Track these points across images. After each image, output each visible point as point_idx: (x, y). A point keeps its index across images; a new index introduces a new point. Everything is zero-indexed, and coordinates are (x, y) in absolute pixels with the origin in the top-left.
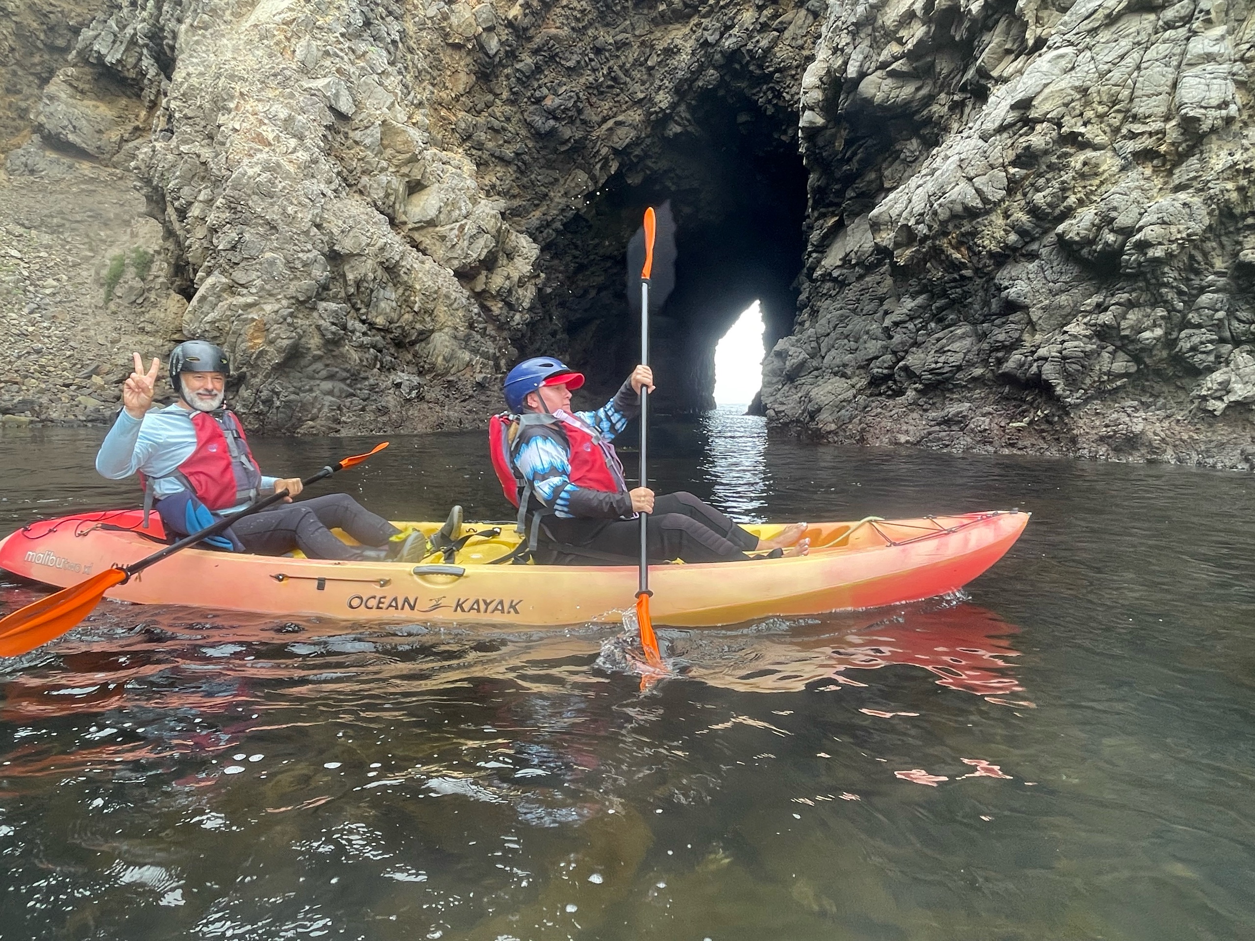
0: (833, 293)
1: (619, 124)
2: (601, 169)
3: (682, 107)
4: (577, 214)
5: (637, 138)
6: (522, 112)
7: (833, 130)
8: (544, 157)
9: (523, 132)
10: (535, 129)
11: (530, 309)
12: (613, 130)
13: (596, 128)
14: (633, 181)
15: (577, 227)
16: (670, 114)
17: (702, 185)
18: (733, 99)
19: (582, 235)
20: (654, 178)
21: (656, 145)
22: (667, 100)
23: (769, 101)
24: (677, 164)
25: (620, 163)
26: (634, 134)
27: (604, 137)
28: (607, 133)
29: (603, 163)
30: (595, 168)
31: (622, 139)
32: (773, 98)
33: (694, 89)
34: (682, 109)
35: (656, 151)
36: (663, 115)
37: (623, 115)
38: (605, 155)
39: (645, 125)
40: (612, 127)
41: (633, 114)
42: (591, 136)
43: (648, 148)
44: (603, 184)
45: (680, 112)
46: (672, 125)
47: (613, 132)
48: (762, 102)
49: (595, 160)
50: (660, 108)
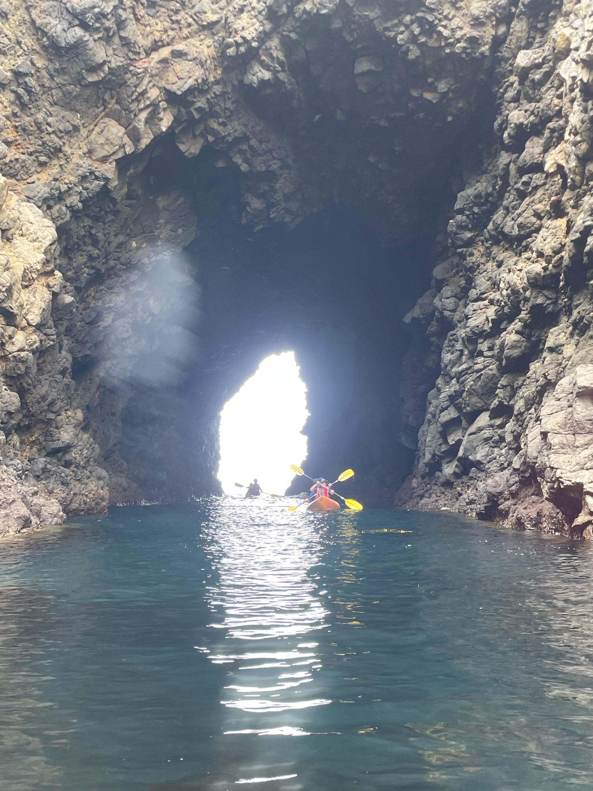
1: (179, 55)
2: (147, 122)
3: (274, 43)
4: (105, 186)
5: (205, 81)
6: (27, 8)
8: (60, 87)
9: (28, 41)
10: (51, 39)
11: (39, 327)
12: (168, 63)
13: (142, 57)
14: (188, 150)
15: (101, 210)
16: (257, 49)
17: (281, 168)
18: (352, 36)
19: (104, 224)
20: (218, 148)
21: (229, 96)
22: (254, 27)
23: (414, 39)
24: (253, 131)
25: (174, 117)
26: (199, 74)
27: (154, 72)
28: (158, 66)
29: (150, 112)
30: (137, 118)
31: (181, 79)
32: (420, 34)
33: (297, 15)
34: (274, 44)
35: (227, 106)
36: (246, 50)
37: (184, 43)
38: (154, 100)
39: (216, 64)
40: (168, 59)
41: (199, 43)
42: (135, 66)
43: (216, 100)
44: (147, 146)
45: (271, 48)
46: (257, 68)
47: (168, 67)
48: (402, 40)
49: (138, 106)
50: (243, 38)
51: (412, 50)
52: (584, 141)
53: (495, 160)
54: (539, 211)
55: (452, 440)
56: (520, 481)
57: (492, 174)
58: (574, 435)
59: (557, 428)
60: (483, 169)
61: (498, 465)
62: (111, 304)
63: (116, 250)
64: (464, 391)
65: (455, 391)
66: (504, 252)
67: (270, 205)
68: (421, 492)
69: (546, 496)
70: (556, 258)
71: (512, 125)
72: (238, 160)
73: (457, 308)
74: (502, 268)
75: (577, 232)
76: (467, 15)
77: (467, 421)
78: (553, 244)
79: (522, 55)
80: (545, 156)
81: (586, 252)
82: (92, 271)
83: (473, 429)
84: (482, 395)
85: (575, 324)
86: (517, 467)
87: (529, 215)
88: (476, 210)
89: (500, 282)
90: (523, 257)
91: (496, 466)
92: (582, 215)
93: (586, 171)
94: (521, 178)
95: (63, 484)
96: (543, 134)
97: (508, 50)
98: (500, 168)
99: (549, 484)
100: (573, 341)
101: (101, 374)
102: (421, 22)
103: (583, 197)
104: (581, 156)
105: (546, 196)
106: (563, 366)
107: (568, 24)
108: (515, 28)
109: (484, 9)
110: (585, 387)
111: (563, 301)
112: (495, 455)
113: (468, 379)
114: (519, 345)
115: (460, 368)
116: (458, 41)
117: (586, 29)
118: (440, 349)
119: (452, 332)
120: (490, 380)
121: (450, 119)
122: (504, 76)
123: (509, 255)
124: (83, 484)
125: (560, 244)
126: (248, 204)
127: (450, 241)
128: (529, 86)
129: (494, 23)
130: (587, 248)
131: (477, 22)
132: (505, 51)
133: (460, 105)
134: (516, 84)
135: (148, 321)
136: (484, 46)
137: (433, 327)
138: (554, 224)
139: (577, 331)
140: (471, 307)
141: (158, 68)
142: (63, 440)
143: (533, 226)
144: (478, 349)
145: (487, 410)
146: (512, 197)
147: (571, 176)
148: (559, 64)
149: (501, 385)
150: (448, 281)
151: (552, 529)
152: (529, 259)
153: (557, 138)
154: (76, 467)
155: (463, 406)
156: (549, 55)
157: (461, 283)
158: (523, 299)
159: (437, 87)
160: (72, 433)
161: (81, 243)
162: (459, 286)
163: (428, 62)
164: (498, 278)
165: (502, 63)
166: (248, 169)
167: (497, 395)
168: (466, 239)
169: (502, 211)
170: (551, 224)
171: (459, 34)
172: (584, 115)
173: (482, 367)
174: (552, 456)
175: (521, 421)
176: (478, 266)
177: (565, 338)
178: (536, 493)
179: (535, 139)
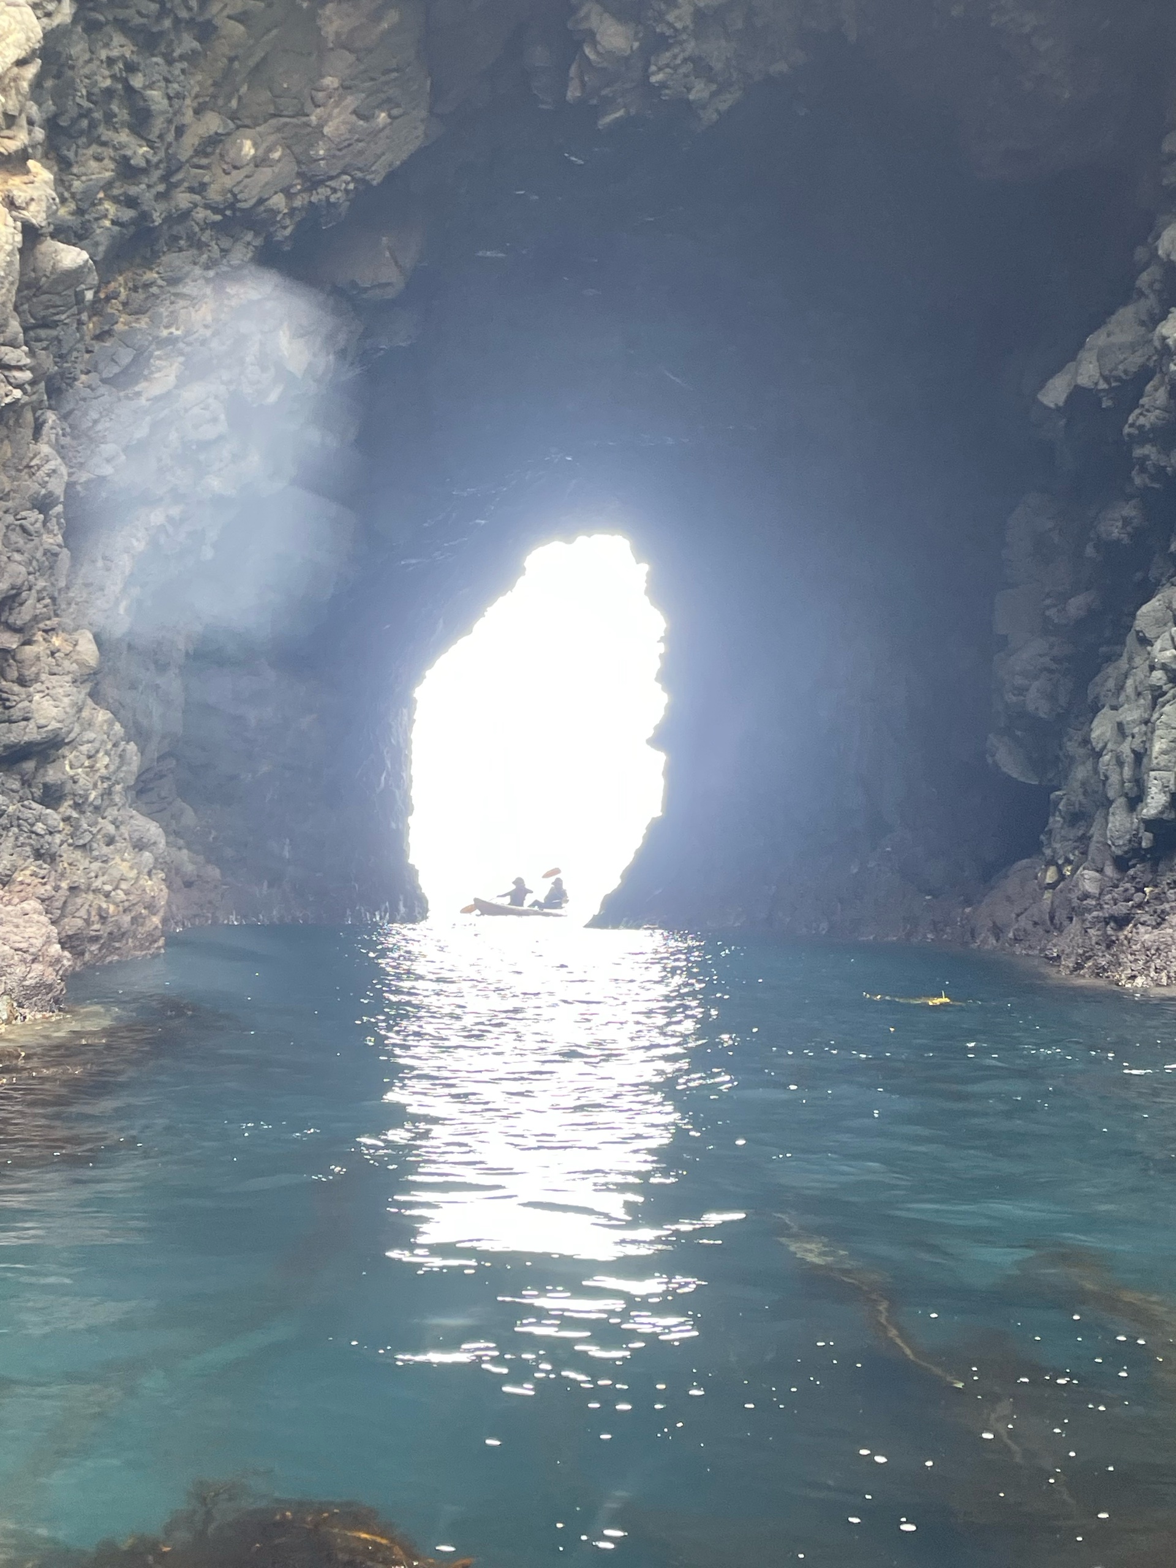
15: (163, 12)
19: (170, 62)
62: (173, 330)
63: (195, 160)
67: (654, 44)
68: (1122, 908)
82: (128, 214)
95: (38, 855)
101: (135, 543)
124: (96, 859)
126: (591, 36)
137: (1150, 412)
142: (42, 722)
154: (76, 806)
160: (66, 700)
161: (98, 115)
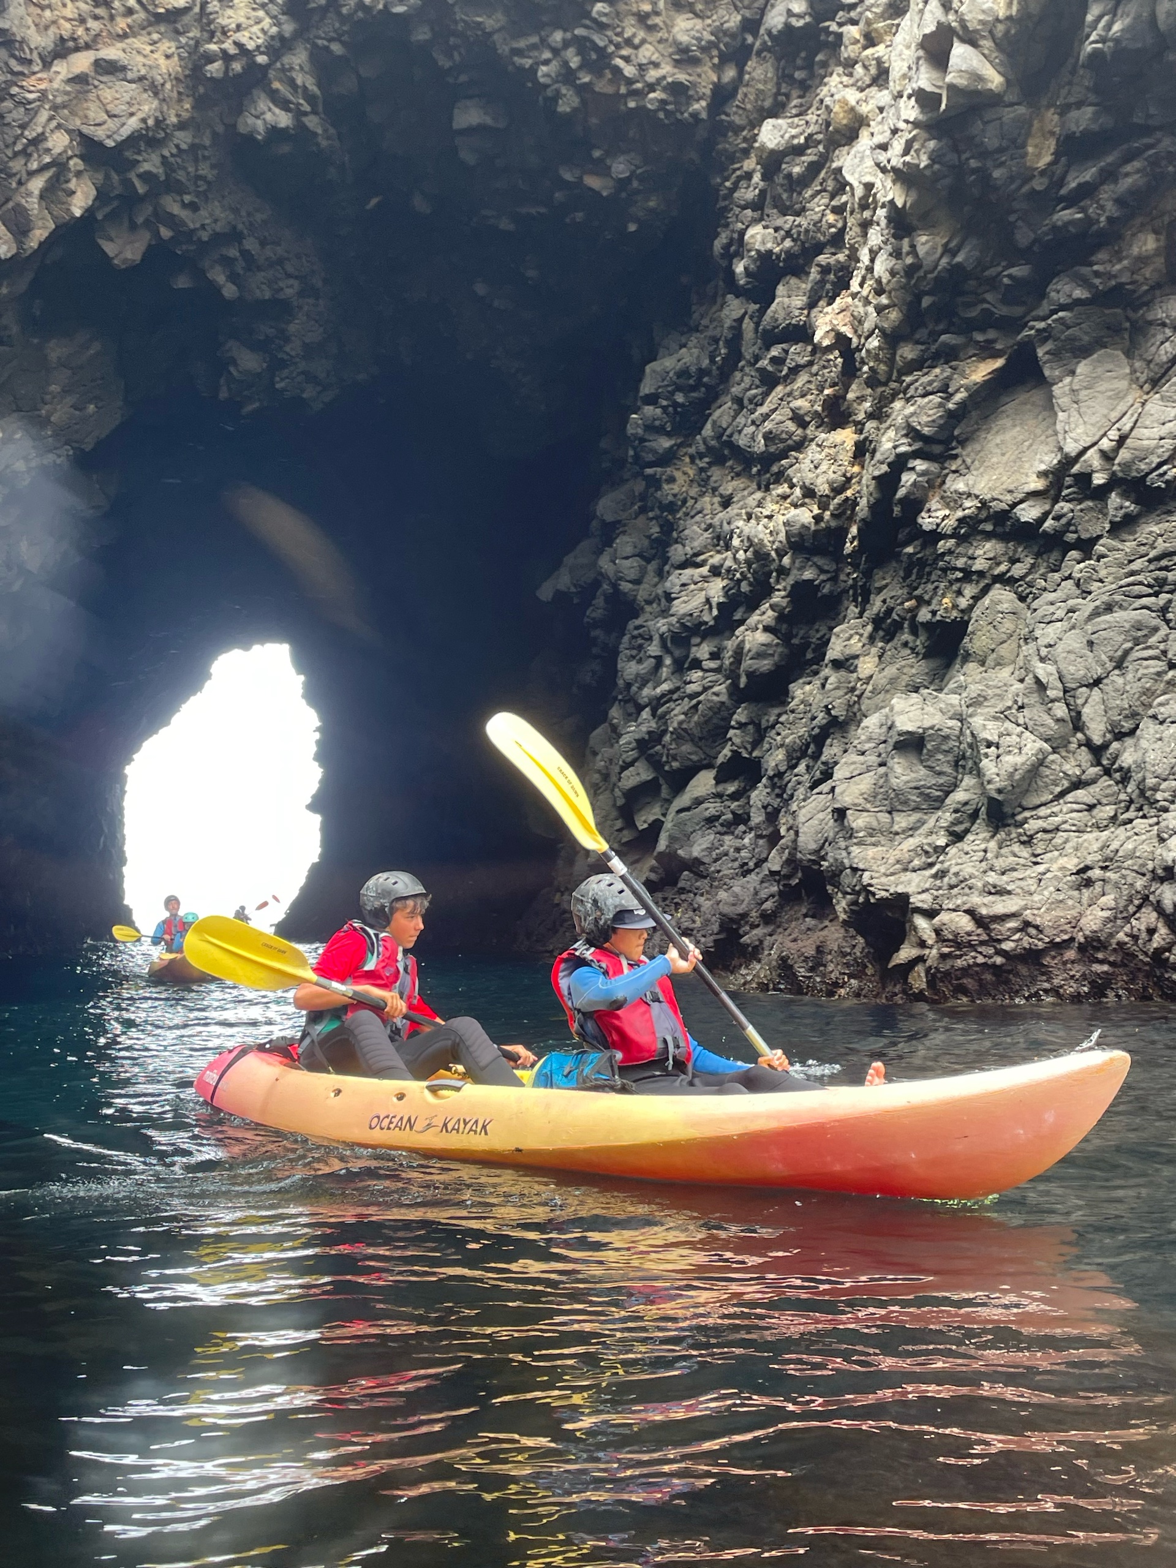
0: (1018, 570)
1: (109, 68)
2: (43, 197)
3: (298, 58)
5: (158, 122)
7: (1021, 110)
12: (88, 84)
13: (36, 69)
14: (120, 253)
16: (265, 68)
17: (301, 294)
18: (451, 57)
20: (179, 252)
21: (206, 153)
22: (260, 26)
23: (568, 76)
24: (251, 224)
25: (97, 189)
26: (150, 110)
27: (59, 100)
28: (68, 88)
29: (51, 178)
30: (22, 189)
31: (115, 116)
32: (580, 68)
33: (344, 10)
34: (298, 61)
35: (201, 172)
36: (243, 68)
37: (120, 45)
38: (60, 154)
39: (181, 90)
40: (87, 75)
41: (149, 48)
42: (22, 87)
43: (179, 160)
44: (41, 244)
45: (291, 69)
46: (263, 104)
47: (89, 91)
48: (547, 75)
49: (26, 164)
50: (238, 44)
51: (565, 95)
52: (895, 305)
53: (714, 309)
54: (802, 412)
55: (643, 821)
56: (780, 893)
57: (709, 333)
58: (890, 813)
59: (861, 801)
60: (692, 323)
61: (736, 864)
64: (665, 732)
65: (649, 733)
66: (732, 478)
67: (277, 365)
69: (843, 916)
70: (836, 501)
71: (753, 253)
72: (218, 276)
73: (643, 577)
74: (733, 510)
75: (882, 463)
76: (667, 40)
77: (670, 787)
78: (832, 476)
79: (770, 127)
80: (813, 315)
81: (901, 500)
83: (684, 800)
84: (701, 739)
85: (877, 622)
86: (776, 868)
87: (783, 418)
88: (680, 398)
89: (731, 538)
90: (774, 493)
91: (731, 868)
92: (891, 433)
93: (898, 358)
94: (768, 349)
96: (808, 274)
97: (741, 112)
98: (726, 325)
99: (848, 897)
100: (874, 650)
102: (583, 45)
103: (892, 401)
104: (888, 331)
105: (812, 386)
106: (857, 693)
107: (851, 81)
108: (754, 74)
109: (698, 35)
110: (908, 732)
111: (850, 576)
112: (726, 847)
113: (673, 710)
114: (771, 652)
115: (658, 690)
116: (652, 88)
117: (903, 117)
118: (615, 653)
119: (638, 622)
120: (715, 713)
121: (632, 227)
122: (732, 159)
123: (742, 486)
125: (844, 475)
126: (234, 362)
127: (631, 453)
128: (782, 185)
129: (716, 60)
130: (901, 493)
131: (685, 57)
132: (735, 113)
133: (652, 204)
134: (757, 178)
135: (16, 587)
136: (698, 100)
137: (597, 610)
138: (831, 440)
139: (881, 633)
140: (675, 580)
141: (67, 93)
143: (790, 437)
144: (692, 656)
145: (709, 766)
146: (747, 380)
147: (871, 364)
148: (837, 152)
149: (738, 723)
150: (625, 525)
151: (844, 974)
152: (785, 497)
153: (833, 284)
155: (664, 759)
156: (817, 133)
157: (652, 531)
158: (777, 571)
159: (610, 168)
162: (649, 537)
163: (594, 121)
164: (726, 527)
165: (730, 134)
166: (237, 294)
167: (730, 739)
168: (661, 451)
169: (730, 404)
170: (827, 439)
171: (653, 75)
172: (894, 261)
173: (700, 689)
174: (855, 850)
175: (780, 787)
176: (685, 501)
177: (861, 644)
178: (810, 913)
179: (793, 281)
